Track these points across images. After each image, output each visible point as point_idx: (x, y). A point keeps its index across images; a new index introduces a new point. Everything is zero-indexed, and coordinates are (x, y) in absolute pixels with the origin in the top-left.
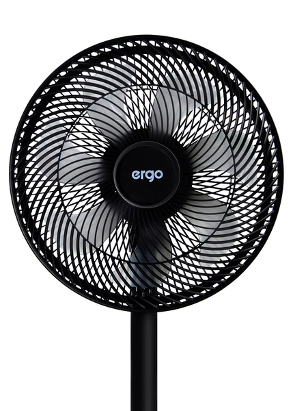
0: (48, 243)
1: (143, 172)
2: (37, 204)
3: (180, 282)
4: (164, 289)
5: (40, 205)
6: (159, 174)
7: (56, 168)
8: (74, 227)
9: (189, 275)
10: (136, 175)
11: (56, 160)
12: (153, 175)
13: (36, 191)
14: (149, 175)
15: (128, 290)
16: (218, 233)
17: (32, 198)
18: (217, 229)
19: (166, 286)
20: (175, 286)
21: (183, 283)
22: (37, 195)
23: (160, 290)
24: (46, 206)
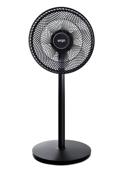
0: (39, 58)
1: (60, 40)
2: (36, 49)
3: (70, 67)
4: (66, 69)
5: (37, 49)
6: (64, 41)
7: (40, 39)
8: (44, 53)
9: (72, 65)
10: (59, 41)
11: (40, 37)
12: (63, 41)
13: (36, 46)
14: (62, 41)
15: (57, 69)
16: (78, 55)
17: (35, 48)
18: (78, 54)
19: (67, 68)
20: (69, 68)
21: (71, 68)
22: (36, 47)
23: (65, 69)
24: (38, 50)
